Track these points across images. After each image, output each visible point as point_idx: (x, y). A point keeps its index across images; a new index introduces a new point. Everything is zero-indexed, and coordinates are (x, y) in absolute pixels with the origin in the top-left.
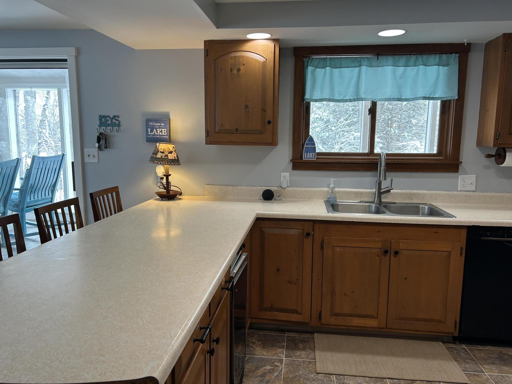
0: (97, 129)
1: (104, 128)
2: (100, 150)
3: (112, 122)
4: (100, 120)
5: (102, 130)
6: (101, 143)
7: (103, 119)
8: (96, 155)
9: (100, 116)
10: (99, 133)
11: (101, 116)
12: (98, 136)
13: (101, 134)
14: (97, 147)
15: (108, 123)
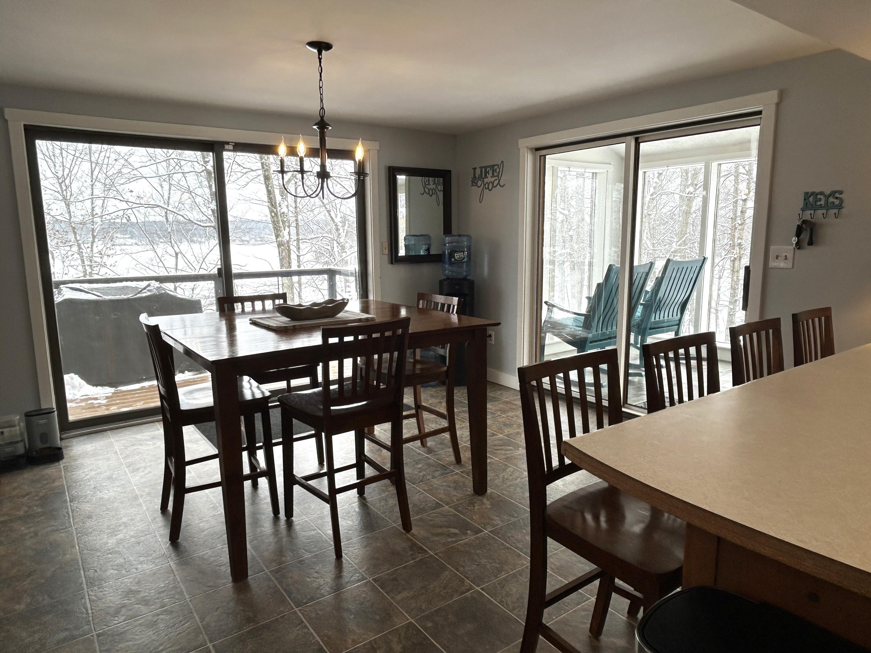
0: (799, 214)
1: (812, 212)
2: (798, 249)
3: (827, 202)
4: (805, 200)
5: (807, 215)
6: (802, 236)
7: (811, 199)
8: (790, 256)
9: (806, 194)
10: (801, 220)
11: (808, 193)
12: (798, 225)
13: (804, 222)
14: (794, 243)
15: (819, 203)
